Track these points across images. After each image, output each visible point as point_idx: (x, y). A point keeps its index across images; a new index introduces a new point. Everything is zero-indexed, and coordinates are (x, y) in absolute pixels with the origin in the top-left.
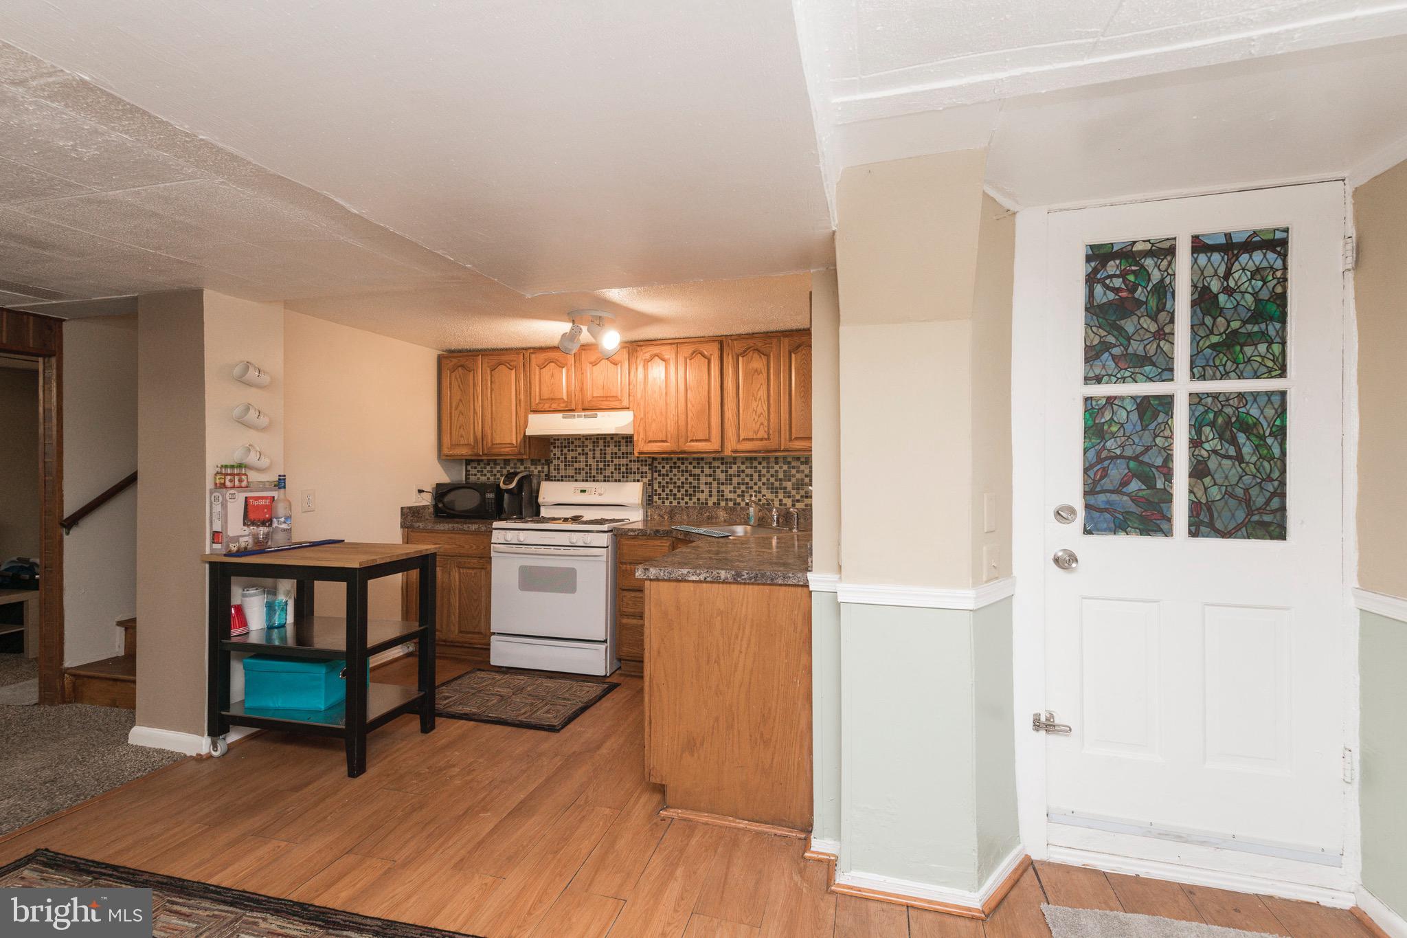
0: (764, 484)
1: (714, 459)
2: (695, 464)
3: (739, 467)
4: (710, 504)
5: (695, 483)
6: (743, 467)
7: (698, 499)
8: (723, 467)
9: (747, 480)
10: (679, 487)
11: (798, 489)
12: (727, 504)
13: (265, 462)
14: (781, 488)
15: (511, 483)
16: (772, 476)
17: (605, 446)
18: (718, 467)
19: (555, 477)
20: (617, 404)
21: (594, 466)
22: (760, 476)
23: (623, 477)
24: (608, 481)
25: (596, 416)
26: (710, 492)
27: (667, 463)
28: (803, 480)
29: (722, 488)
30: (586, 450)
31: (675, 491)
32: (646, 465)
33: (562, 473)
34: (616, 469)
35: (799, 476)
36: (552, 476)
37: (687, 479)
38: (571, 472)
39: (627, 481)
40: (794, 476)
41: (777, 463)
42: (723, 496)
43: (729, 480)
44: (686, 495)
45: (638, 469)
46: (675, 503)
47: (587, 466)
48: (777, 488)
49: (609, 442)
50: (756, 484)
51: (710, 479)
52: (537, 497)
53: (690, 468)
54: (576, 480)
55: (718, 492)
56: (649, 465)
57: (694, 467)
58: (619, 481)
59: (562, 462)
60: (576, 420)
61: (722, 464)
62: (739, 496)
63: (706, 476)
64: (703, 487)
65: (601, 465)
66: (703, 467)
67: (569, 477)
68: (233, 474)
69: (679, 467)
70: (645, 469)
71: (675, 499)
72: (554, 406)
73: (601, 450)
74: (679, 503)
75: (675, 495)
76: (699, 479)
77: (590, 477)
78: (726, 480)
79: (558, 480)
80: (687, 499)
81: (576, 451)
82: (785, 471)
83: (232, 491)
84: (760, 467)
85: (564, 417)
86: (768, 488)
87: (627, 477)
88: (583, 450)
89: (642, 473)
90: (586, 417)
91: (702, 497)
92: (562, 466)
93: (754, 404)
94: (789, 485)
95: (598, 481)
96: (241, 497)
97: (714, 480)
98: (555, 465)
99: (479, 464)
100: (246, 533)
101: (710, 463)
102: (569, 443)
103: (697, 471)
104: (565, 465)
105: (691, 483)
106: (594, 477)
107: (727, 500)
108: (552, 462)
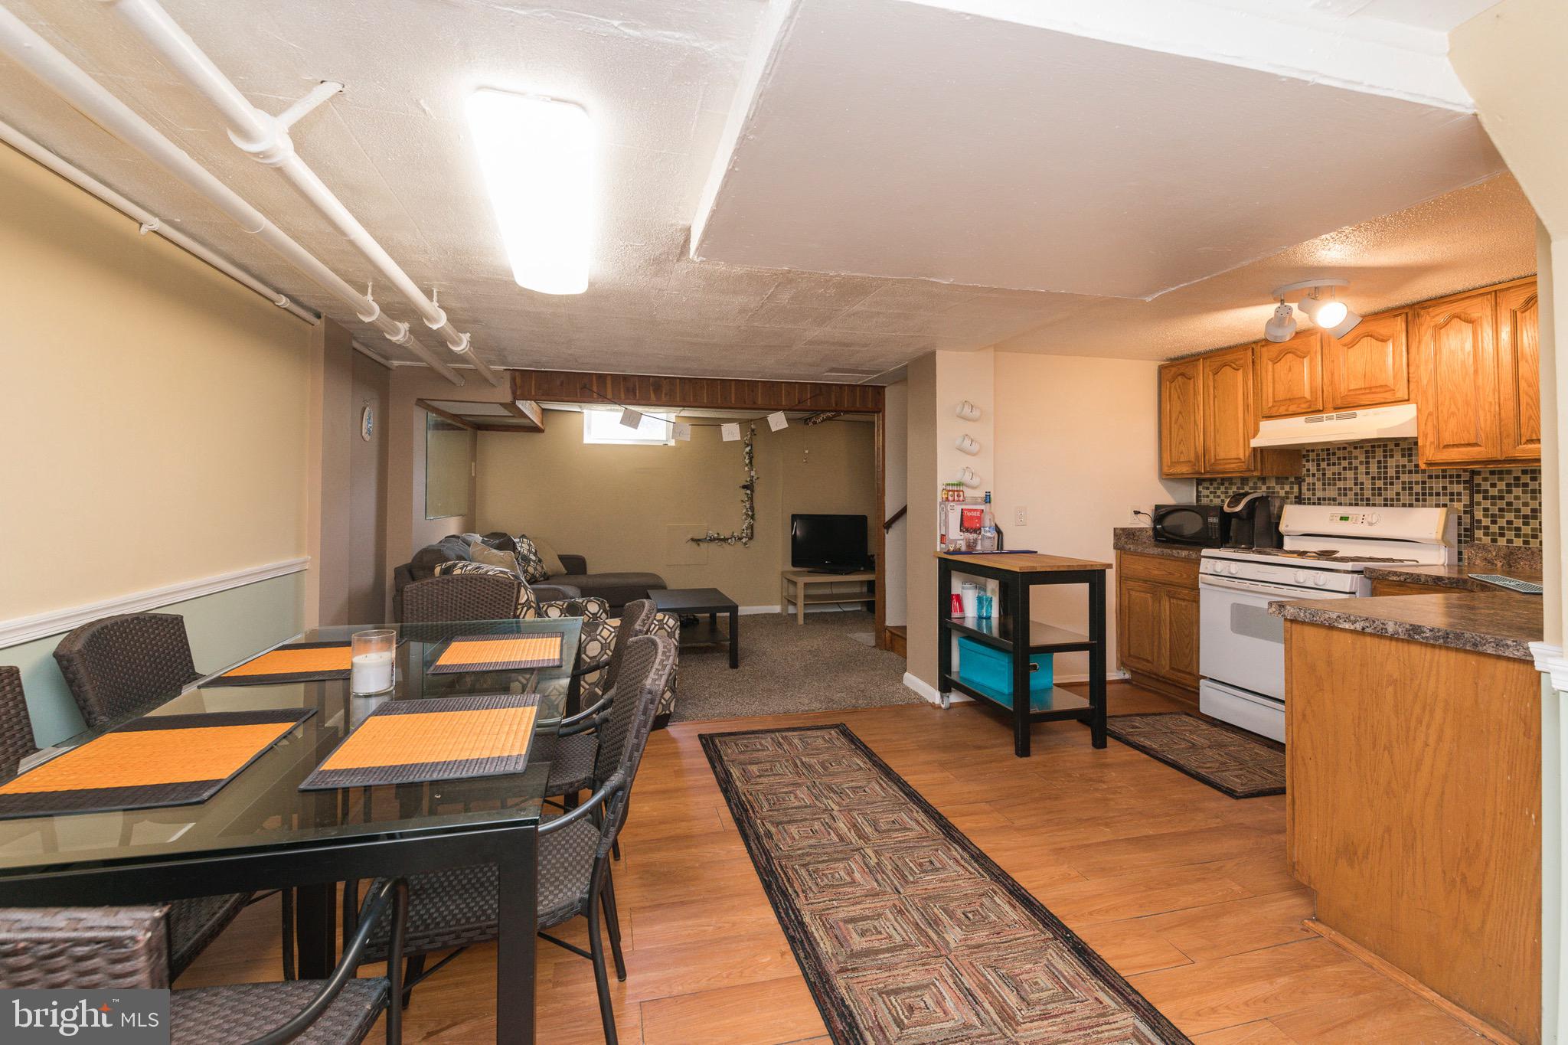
13: (976, 481)
15: (1237, 505)
17: (1385, 457)
19: (1309, 499)
20: (1389, 397)
21: (1368, 484)
23: (1417, 500)
24: (1392, 505)
25: (1354, 416)
27: (1501, 479)
30: (1355, 463)
31: (1516, 523)
32: (1458, 483)
33: (1320, 494)
34: (1404, 489)
36: (1304, 499)
38: (1332, 492)
39: (1424, 506)
45: (1445, 488)
46: (1518, 542)
47: (1356, 484)
49: (1392, 450)
52: (1278, 524)
54: (1340, 504)
56: (1465, 482)
58: (1411, 505)
59: (1319, 480)
60: (1326, 423)
65: (1380, 483)
67: (1329, 499)
68: (956, 491)
70: (1457, 488)
71: (1518, 536)
72: (1293, 408)
73: (1379, 462)
77: (1362, 500)
79: (1314, 504)
81: (1340, 464)
83: (952, 504)
85: (1307, 421)
87: (1424, 500)
88: (1350, 463)
89: (1452, 494)
90: (1339, 418)
92: (1319, 485)
95: (1374, 505)
96: (958, 508)
98: (1309, 484)
99: (1211, 484)
100: (962, 538)
102: (1328, 454)
104: (1324, 484)
106: (1368, 499)
108: (1304, 480)
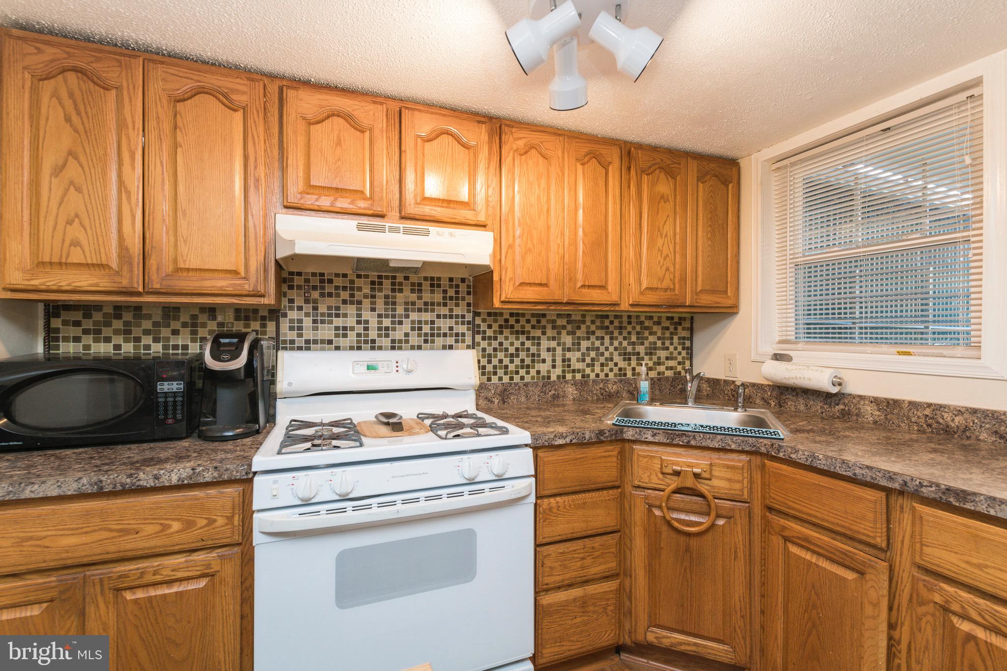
0: (616, 349)
1: (559, 316)
2: (534, 321)
3: (588, 327)
4: (554, 378)
5: (533, 350)
6: (593, 328)
7: (538, 372)
8: (569, 327)
9: (597, 343)
10: (512, 355)
11: (651, 354)
12: (574, 377)
14: (634, 354)
16: (625, 339)
17: (393, 290)
18: (564, 327)
19: (292, 342)
20: (470, 217)
21: (373, 323)
22: (611, 338)
23: (426, 341)
24: (400, 348)
25: (427, 233)
26: (554, 361)
27: (496, 321)
28: (655, 343)
29: (568, 355)
30: (358, 295)
31: (506, 361)
32: (463, 323)
33: (308, 334)
34: (413, 329)
35: (652, 339)
36: (285, 342)
37: (523, 344)
38: (325, 332)
39: (432, 348)
40: (647, 338)
41: (629, 323)
42: (569, 366)
43: (577, 345)
44: (522, 367)
45: (451, 329)
46: (506, 379)
47: (359, 322)
48: (630, 354)
49: (401, 284)
50: (607, 349)
51: (553, 344)
53: (528, 327)
54: (337, 348)
55: (564, 361)
56: (469, 323)
57: (533, 327)
58: (419, 348)
59: (307, 315)
61: (568, 322)
62: (588, 365)
63: (549, 339)
64: (544, 355)
65: (387, 322)
66: (544, 327)
67: (323, 342)
69: (512, 327)
70: (462, 329)
71: (506, 373)
72: (343, 203)
73: (387, 297)
74: (511, 379)
75: (506, 367)
76: (539, 344)
77: (366, 342)
78: (573, 344)
79: (300, 348)
80: (522, 372)
81: (338, 295)
82: (638, 333)
84: (611, 328)
85: (360, 228)
86: (620, 355)
87: (433, 342)
88: (352, 296)
89: (457, 335)
90: (407, 232)
91: (544, 368)
92: (307, 322)
93: (660, 242)
94: (641, 349)
95: (380, 348)
97: (559, 345)
98: (292, 321)
99: (92, 316)
101: (554, 321)
102: (322, 281)
103: (538, 333)
104: (315, 321)
105: (528, 349)
106: (373, 341)
107: (574, 371)
108: (285, 315)
